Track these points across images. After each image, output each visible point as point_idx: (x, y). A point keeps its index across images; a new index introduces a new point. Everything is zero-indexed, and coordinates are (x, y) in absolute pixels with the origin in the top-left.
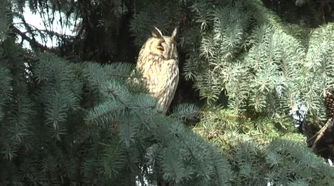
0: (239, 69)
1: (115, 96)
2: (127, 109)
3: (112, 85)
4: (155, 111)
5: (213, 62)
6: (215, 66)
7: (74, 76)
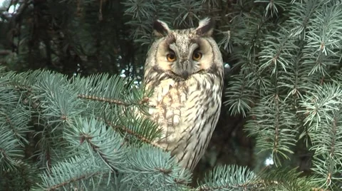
0: (335, 99)
1: (94, 148)
2: (116, 173)
3: (89, 127)
4: (170, 180)
5: (285, 81)
6: (289, 90)
7: (15, 97)
